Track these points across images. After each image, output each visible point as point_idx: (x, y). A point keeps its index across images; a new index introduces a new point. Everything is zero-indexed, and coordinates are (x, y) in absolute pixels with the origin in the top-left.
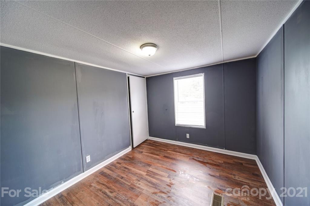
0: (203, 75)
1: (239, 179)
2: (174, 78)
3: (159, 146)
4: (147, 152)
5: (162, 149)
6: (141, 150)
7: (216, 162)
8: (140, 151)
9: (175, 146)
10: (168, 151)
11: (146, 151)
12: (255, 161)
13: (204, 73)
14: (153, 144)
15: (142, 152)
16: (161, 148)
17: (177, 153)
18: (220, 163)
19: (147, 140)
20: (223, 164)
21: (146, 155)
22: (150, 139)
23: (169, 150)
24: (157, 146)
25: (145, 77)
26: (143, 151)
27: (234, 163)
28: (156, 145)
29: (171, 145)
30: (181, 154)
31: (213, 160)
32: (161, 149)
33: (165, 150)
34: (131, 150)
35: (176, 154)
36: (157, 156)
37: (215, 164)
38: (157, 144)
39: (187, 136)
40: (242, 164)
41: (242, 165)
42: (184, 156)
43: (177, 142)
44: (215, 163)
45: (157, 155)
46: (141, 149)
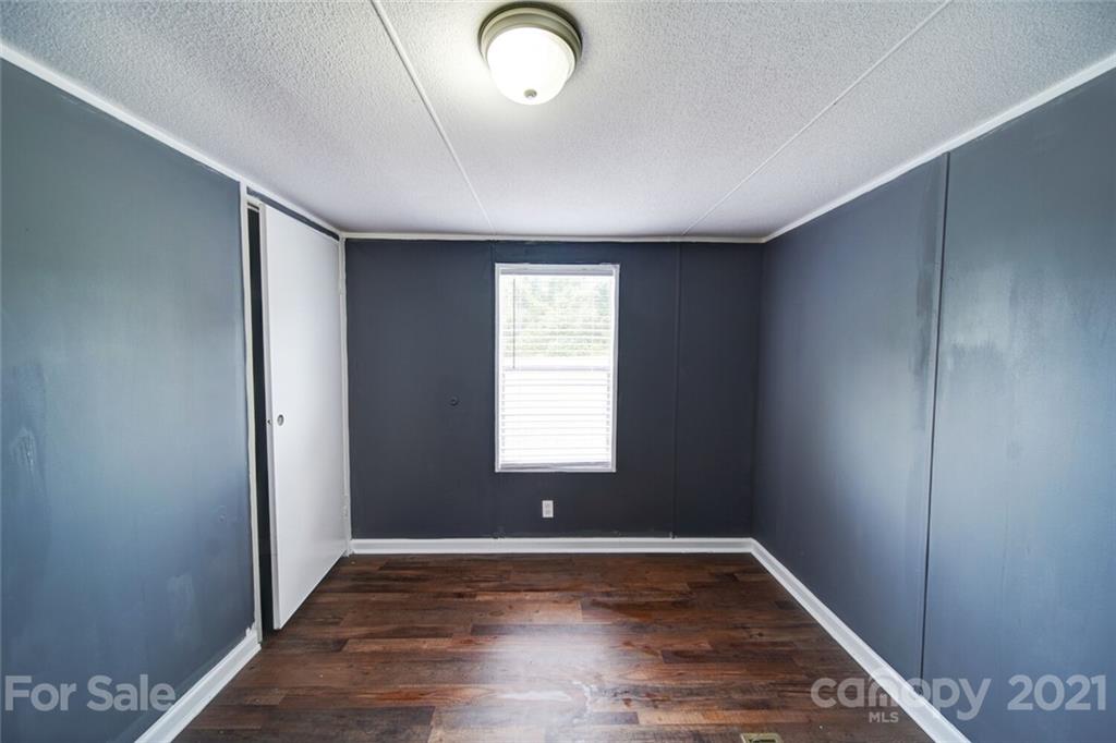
0: (615, 269)
1: (764, 639)
2: (499, 267)
3: (418, 579)
4: (371, 636)
5: (445, 595)
6: (331, 633)
7: (669, 593)
8: (324, 643)
9: (496, 561)
10: (479, 598)
11: (363, 630)
12: (749, 555)
13: (618, 266)
14: (387, 578)
15: (341, 643)
16: (439, 590)
17: (522, 595)
18: (681, 594)
19: (342, 561)
20: (691, 593)
21: (374, 654)
22: (357, 552)
23: (482, 590)
24: (411, 580)
25: (344, 235)
26: (341, 636)
27: (716, 580)
28: (405, 579)
29: (475, 560)
30: (541, 595)
31: (658, 590)
32: (440, 595)
33: (460, 595)
34: (258, 648)
35: (519, 601)
36: (439, 640)
37: (674, 603)
38: (409, 573)
39: (544, 509)
40: (731, 576)
41: (735, 579)
42: (555, 602)
43: (499, 540)
44: (670, 599)
45: (435, 633)
46: (325, 623)
